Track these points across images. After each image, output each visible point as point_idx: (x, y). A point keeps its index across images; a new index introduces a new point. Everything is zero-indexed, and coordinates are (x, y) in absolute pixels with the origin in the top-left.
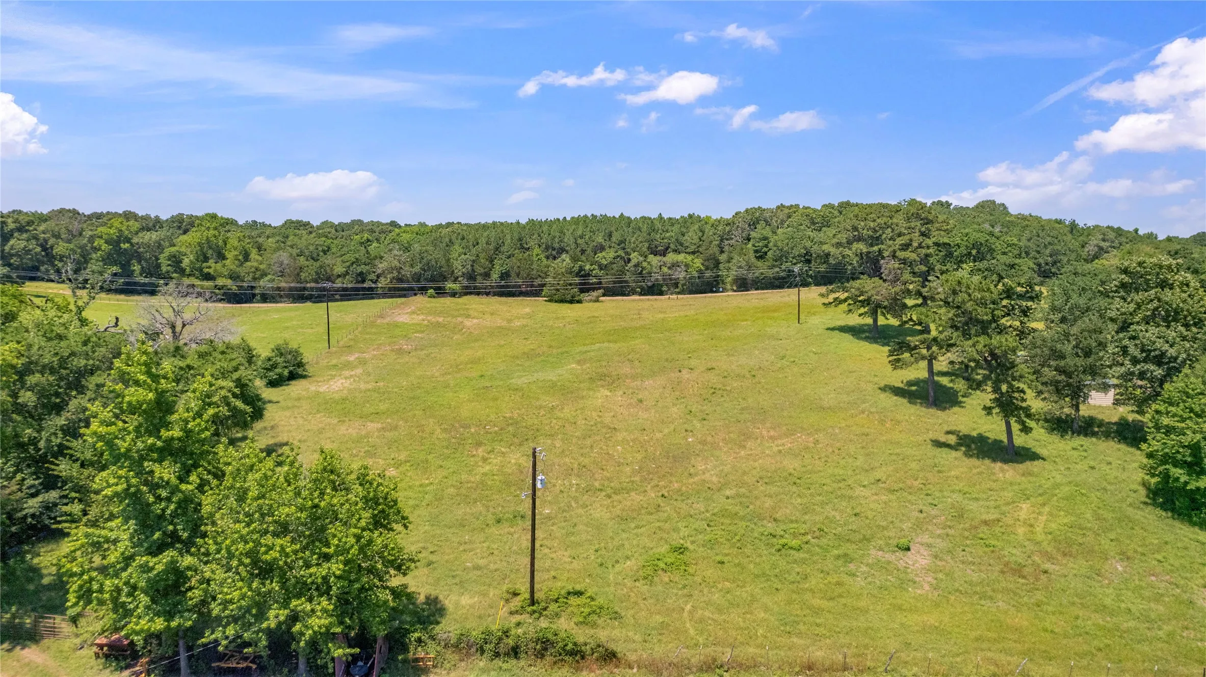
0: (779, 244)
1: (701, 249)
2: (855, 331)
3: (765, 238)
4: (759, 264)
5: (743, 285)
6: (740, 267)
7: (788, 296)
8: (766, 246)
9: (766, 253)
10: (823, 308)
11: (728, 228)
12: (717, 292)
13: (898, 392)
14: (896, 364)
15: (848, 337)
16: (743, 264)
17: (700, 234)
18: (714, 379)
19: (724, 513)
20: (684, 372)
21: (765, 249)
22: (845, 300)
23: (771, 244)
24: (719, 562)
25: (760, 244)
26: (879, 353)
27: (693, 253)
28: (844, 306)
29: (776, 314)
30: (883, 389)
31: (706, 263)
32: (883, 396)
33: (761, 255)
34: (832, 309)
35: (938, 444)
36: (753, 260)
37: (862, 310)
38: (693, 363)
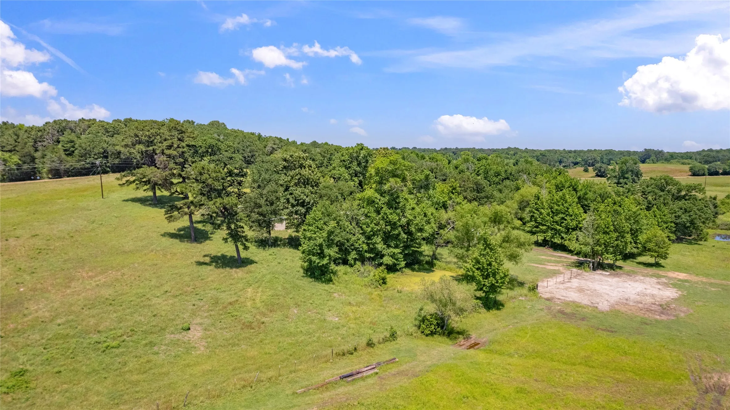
0: (83, 145)
1: (17, 149)
2: (142, 201)
3: (72, 142)
4: (69, 159)
5: (56, 174)
6: (53, 161)
7: (93, 180)
8: (73, 147)
9: (73, 152)
10: (119, 187)
11: (40, 134)
12: (35, 179)
13: (173, 236)
14: (170, 219)
15: (138, 205)
16: (56, 159)
17: (15, 137)
18: (38, 243)
19: (57, 337)
20: (11, 240)
21: (72, 149)
22: (134, 181)
23: (76, 146)
24: (57, 373)
25: (68, 145)
26: (159, 213)
27: (10, 151)
28: (133, 185)
29: (85, 193)
30: (164, 235)
31: (23, 159)
32: (164, 239)
33: (70, 153)
34: (125, 188)
35: (200, 264)
36: (64, 156)
37: (145, 187)
38: (19, 232)
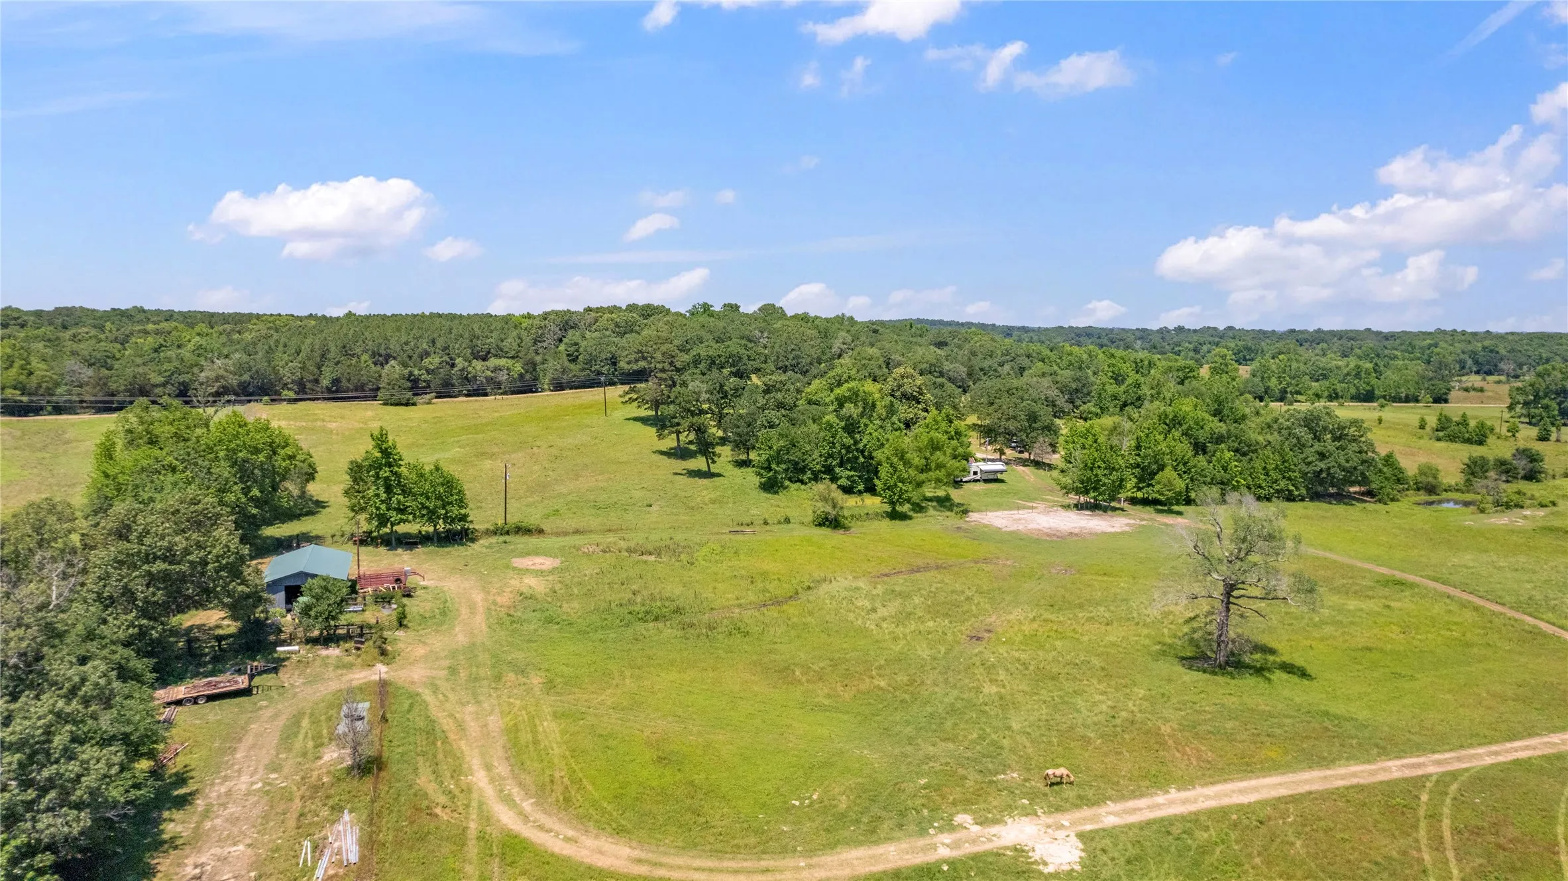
0: (589, 349)
1: (520, 355)
2: (644, 420)
3: (576, 344)
4: (572, 366)
5: (559, 386)
6: (556, 370)
7: (593, 395)
8: (577, 351)
9: (577, 357)
10: (621, 405)
11: (540, 332)
12: (536, 391)
13: (662, 453)
14: (660, 437)
15: (639, 424)
16: (559, 367)
17: (519, 341)
21: (576, 354)
22: (636, 399)
23: (581, 350)
25: (572, 349)
26: (652, 431)
27: (513, 358)
28: (635, 404)
29: (589, 410)
30: (654, 452)
31: (526, 367)
32: (654, 455)
33: (574, 360)
34: (628, 405)
35: (676, 474)
36: (567, 363)
37: (647, 406)
